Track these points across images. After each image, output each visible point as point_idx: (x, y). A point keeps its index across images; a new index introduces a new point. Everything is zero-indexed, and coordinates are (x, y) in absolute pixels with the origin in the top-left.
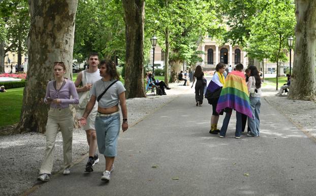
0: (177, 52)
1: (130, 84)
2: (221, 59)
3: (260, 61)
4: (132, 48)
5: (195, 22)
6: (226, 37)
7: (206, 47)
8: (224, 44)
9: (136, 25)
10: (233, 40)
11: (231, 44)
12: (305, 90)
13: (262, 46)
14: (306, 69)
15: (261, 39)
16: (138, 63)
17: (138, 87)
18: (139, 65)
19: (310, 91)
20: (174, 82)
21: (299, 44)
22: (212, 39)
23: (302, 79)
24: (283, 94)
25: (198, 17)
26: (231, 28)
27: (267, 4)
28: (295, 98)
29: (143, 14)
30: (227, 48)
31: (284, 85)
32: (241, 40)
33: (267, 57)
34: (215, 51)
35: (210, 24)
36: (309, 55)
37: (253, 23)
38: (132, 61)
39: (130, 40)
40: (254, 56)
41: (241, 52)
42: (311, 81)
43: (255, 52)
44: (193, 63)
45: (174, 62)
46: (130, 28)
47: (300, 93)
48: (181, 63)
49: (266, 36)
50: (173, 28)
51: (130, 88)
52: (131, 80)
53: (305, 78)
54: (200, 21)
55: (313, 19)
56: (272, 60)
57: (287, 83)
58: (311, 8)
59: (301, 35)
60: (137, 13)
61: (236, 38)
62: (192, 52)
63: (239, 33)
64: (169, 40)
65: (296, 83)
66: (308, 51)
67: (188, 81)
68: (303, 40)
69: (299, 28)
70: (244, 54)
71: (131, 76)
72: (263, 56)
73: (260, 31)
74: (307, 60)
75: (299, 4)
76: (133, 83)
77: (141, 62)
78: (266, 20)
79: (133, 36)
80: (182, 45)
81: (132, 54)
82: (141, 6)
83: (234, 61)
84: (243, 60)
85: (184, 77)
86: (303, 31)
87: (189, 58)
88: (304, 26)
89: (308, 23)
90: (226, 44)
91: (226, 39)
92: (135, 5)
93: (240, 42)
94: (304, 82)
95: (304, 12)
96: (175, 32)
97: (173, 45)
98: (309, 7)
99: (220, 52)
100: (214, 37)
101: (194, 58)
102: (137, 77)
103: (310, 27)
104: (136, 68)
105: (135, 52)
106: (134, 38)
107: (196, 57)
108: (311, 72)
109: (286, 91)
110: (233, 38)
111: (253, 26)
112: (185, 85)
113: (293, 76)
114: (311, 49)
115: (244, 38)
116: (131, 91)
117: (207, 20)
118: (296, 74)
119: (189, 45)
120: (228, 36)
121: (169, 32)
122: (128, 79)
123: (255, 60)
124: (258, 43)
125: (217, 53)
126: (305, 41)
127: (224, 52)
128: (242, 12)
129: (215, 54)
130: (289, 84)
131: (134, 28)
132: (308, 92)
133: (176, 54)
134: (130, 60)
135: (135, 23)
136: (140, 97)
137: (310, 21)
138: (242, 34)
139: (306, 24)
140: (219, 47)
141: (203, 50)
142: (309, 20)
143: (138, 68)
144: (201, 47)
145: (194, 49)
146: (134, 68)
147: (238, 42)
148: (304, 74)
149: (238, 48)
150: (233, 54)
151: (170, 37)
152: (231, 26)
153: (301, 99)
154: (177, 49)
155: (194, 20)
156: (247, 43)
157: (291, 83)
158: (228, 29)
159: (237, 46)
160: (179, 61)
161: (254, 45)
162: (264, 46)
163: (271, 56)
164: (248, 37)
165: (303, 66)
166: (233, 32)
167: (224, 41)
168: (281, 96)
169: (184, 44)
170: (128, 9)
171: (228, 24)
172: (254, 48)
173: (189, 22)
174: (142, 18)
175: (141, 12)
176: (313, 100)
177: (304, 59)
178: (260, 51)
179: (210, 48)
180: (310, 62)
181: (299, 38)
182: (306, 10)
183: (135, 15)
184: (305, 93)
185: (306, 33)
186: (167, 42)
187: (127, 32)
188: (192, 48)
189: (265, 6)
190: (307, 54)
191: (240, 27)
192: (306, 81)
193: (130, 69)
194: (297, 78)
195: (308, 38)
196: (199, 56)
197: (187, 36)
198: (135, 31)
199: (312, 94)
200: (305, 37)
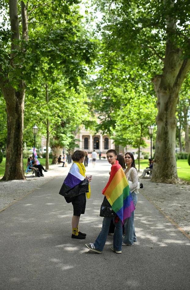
0: (58, 140)
1: (10, 167)
2: (94, 145)
3: (124, 147)
4: (12, 135)
5: (71, 115)
6: (97, 128)
7: (83, 136)
8: (96, 133)
9: (16, 116)
10: (103, 130)
11: (101, 133)
12: (167, 174)
13: (126, 134)
14: (168, 154)
15: (125, 129)
16: (18, 149)
17: (17, 170)
18: (18, 150)
19: (171, 175)
20: (55, 164)
21: (160, 132)
22: (87, 130)
23: (164, 164)
24: (145, 176)
25: (73, 111)
26: (101, 121)
27: (131, 98)
28: (158, 181)
29: (23, 105)
30: (99, 137)
31: (147, 168)
32: (109, 130)
33: (130, 143)
34: (90, 139)
35: (83, 116)
36: (170, 142)
37: (119, 115)
38: (12, 148)
39: (11, 128)
40: (120, 143)
41: (109, 140)
42: (172, 166)
43: (120, 140)
44: (71, 149)
45: (56, 148)
46: (11, 118)
47: (162, 176)
48: (61, 149)
49: (129, 126)
50: (53, 119)
51: (10, 171)
52: (11, 164)
53: (167, 163)
54: (75, 114)
55: (173, 109)
56: (134, 146)
57: (149, 166)
58: (172, 99)
59: (162, 124)
60: (17, 105)
61: (105, 128)
62: (70, 140)
63: (107, 125)
64: (50, 129)
65: (159, 167)
66: (169, 138)
67: (66, 163)
68: (165, 128)
69: (160, 118)
70: (111, 141)
71: (11, 160)
72: (126, 143)
73: (125, 121)
74: (168, 146)
75: (160, 96)
76: (13, 166)
77: (20, 148)
78: (130, 112)
79: (13, 125)
80: (61, 134)
81: (12, 141)
82: (21, 98)
83: (104, 147)
84: (110, 146)
85: (62, 160)
86: (165, 120)
87: (68, 145)
88: (165, 116)
89: (169, 113)
90: (97, 134)
91: (97, 130)
92: (15, 97)
93: (108, 132)
94: (166, 166)
95: (165, 103)
96: (54, 122)
97: (53, 133)
98: (170, 98)
99: (93, 140)
100: (89, 129)
101: (72, 145)
102: (16, 162)
103: (171, 116)
104: (15, 153)
105: (15, 139)
106: (14, 127)
107: (74, 143)
108: (172, 158)
109: (148, 173)
110: (103, 129)
111: (119, 117)
112: (63, 166)
113: (155, 161)
114: (172, 137)
115: (111, 128)
116: (10, 174)
117: (81, 112)
118: (158, 159)
119: (67, 134)
120: (100, 127)
121: (50, 123)
122: (8, 163)
123: (120, 146)
124: (123, 132)
125: (91, 141)
126: (166, 129)
127: (96, 140)
128: (110, 108)
129: (90, 141)
130: (151, 167)
131: (14, 118)
132: (169, 176)
133: (57, 142)
134: (10, 146)
135: (15, 114)
136: (19, 179)
137: (171, 111)
138: (110, 126)
139: (167, 114)
140: (93, 137)
141: (81, 139)
142: (169, 110)
143: (18, 153)
144: (79, 137)
145: (72, 137)
146: (14, 153)
147: (106, 133)
148: (166, 159)
149: (106, 137)
150: (103, 142)
151: (51, 127)
152: (101, 120)
153: (163, 182)
154: (57, 138)
155: (70, 113)
156: (114, 132)
157: (154, 167)
158: (99, 122)
159: (106, 136)
160: (59, 147)
161: (119, 133)
162: (128, 135)
163: (133, 143)
164: (114, 128)
165: (164, 152)
166: (103, 124)
167: (95, 132)
168: (144, 178)
169: (63, 133)
170: (8, 102)
171: (99, 118)
172: (119, 136)
173: (66, 115)
174: (21, 109)
175: (21, 103)
176: (175, 183)
177: (165, 146)
178: (124, 139)
179: (86, 137)
180: (171, 148)
181: (161, 127)
182: (167, 100)
183: (15, 106)
184: (166, 177)
185: (167, 122)
186: (48, 132)
187: (9, 121)
188: (69, 137)
189: (130, 100)
190: (168, 141)
191: (108, 121)
192: (167, 166)
193: (10, 154)
194: (159, 162)
195: (169, 127)
196: (76, 143)
197: (66, 127)
198: (15, 120)
199: (173, 177)
200: (166, 125)
